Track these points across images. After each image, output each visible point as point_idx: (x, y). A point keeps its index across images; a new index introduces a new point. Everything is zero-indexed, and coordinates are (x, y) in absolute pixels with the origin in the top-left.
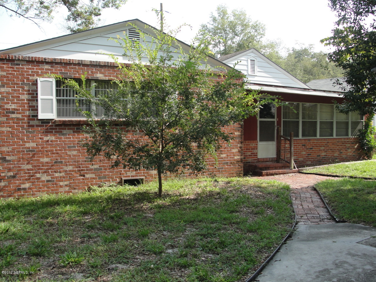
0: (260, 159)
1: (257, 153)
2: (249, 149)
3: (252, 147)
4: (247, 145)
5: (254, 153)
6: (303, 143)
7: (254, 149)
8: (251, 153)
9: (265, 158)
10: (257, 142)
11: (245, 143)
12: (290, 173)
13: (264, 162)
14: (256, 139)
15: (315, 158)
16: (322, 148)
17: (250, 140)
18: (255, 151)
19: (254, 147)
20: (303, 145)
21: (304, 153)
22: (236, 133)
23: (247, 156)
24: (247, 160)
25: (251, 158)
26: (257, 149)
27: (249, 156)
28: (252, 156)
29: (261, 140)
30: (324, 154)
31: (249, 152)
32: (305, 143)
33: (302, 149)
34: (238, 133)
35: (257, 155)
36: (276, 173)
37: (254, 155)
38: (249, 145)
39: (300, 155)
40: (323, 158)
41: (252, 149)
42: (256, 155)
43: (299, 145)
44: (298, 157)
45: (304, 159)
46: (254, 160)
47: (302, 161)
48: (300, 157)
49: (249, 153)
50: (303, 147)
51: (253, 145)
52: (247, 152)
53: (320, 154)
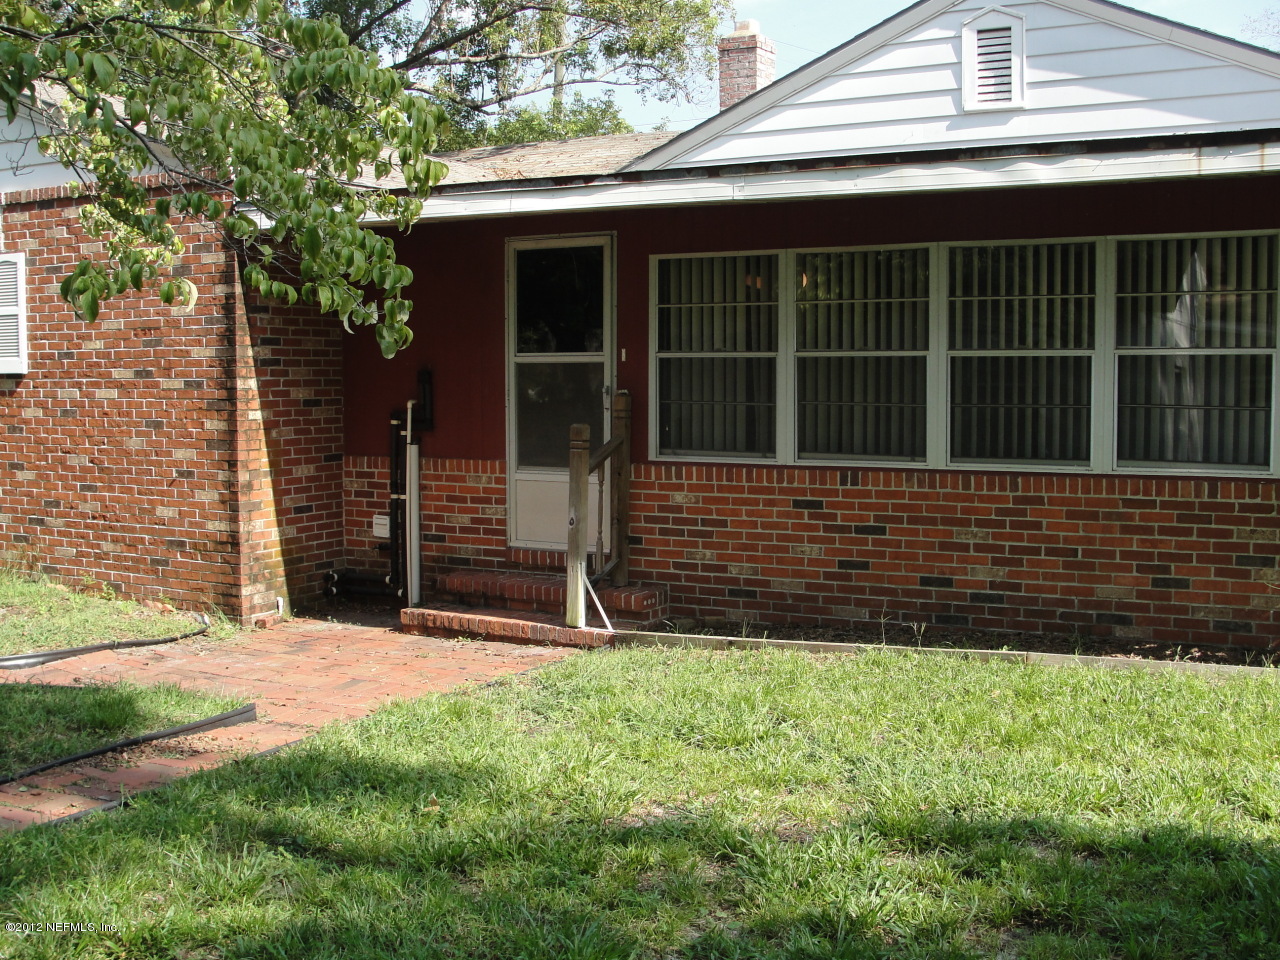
0: (518, 550)
1: (502, 522)
2: (464, 500)
3: (476, 490)
4: (449, 478)
5: (489, 521)
6: (803, 492)
7: (488, 501)
8: (474, 521)
9: (543, 552)
10: (503, 470)
11: (444, 468)
12: (555, 644)
13: (543, 569)
14: (500, 454)
15: (907, 593)
16: (973, 536)
17: (468, 458)
18: (492, 512)
19: (485, 490)
20: (797, 504)
21: (811, 551)
22: (208, 425)
23: (453, 529)
24: (453, 550)
25: (475, 541)
26: (502, 501)
27: (463, 530)
28: (477, 531)
29: (527, 459)
30: (983, 573)
31: (462, 511)
32: (813, 492)
33: (795, 527)
34: (216, 422)
35: (503, 533)
36: (475, 629)
37: (486, 532)
38: (462, 479)
39: (780, 561)
40: (975, 597)
41: (474, 500)
42: (499, 530)
43: (770, 503)
44: (765, 571)
45: (809, 586)
46: (487, 552)
47: (797, 597)
48: (784, 573)
49: (465, 519)
50: (800, 516)
51: (479, 479)
52: (451, 510)
53: (953, 571)
